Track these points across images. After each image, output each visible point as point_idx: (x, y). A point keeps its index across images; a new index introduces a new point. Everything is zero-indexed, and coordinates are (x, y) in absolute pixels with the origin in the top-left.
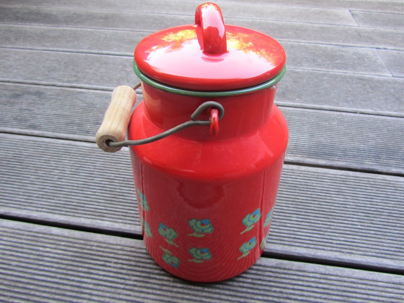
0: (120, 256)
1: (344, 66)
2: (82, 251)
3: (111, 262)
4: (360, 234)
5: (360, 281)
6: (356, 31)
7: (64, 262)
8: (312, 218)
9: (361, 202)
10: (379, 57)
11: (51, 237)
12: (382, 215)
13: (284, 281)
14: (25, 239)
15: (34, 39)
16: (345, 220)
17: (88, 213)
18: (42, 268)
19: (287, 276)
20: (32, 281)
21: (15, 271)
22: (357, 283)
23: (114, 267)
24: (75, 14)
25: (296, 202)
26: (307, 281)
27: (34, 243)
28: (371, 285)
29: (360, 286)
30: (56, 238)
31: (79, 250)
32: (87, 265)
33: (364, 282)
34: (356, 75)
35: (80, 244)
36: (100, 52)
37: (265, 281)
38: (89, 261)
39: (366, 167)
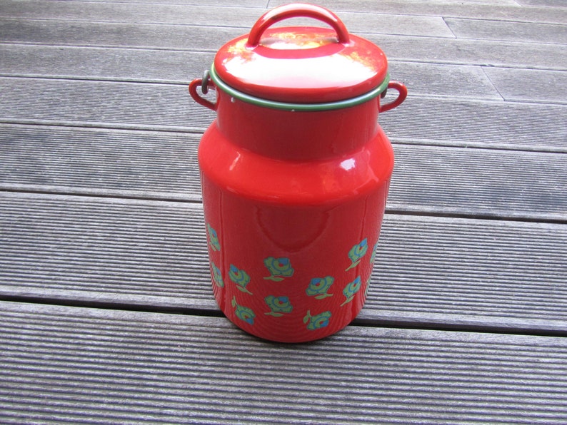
0: (188, 338)
1: (443, 89)
2: (137, 335)
3: (177, 346)
4: (483, 291)
5: (488, 346)
6: (453, 44)
7: (114, 350)
8: (424, 276)
9: (480, 254)
10: (486, 76)
11: (91, 320)
12: (506, 268)
13: (398, 352)
14: (55, 325)
15: (20, 63)
16: (463, 277)
17: (136, 287)
18: (85, 359)
19: (401, 347)
20: (75, 377)
21: (49, 366)
22: (485, 348)
23: (182, 352)
24: (73, 27)
25: (402, 258)
26: (426, 350)
27: (69, 329)
28: (501, 349)
29: (489, 351)
30: (98, 321)
31: (132, 334)
32: (145, 352)
33: (493, 346)
34: (458, 100)
35: (133, 326)
36: (118, 78)
37: (375, 353)
38: (147, 347)
39: (482, 212)
